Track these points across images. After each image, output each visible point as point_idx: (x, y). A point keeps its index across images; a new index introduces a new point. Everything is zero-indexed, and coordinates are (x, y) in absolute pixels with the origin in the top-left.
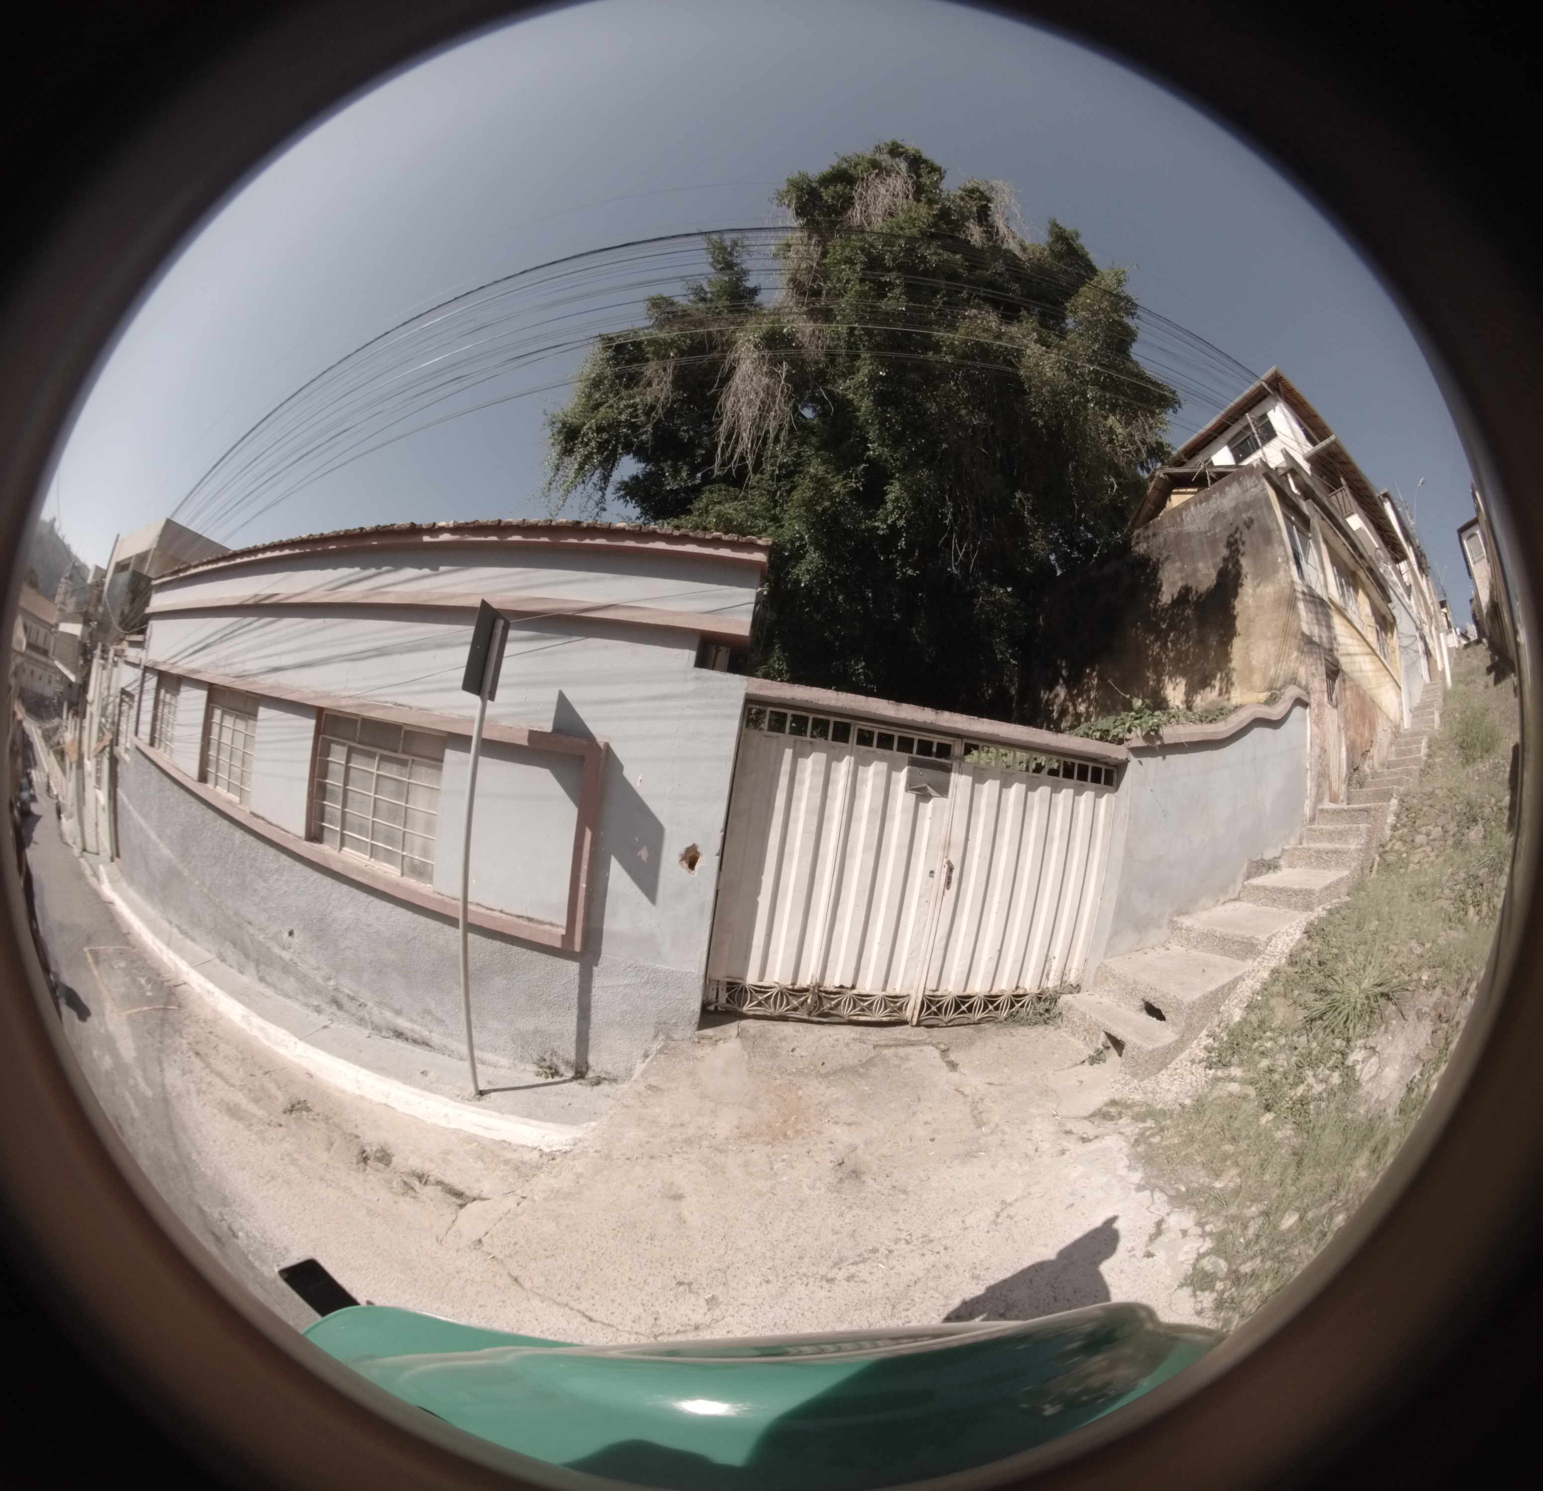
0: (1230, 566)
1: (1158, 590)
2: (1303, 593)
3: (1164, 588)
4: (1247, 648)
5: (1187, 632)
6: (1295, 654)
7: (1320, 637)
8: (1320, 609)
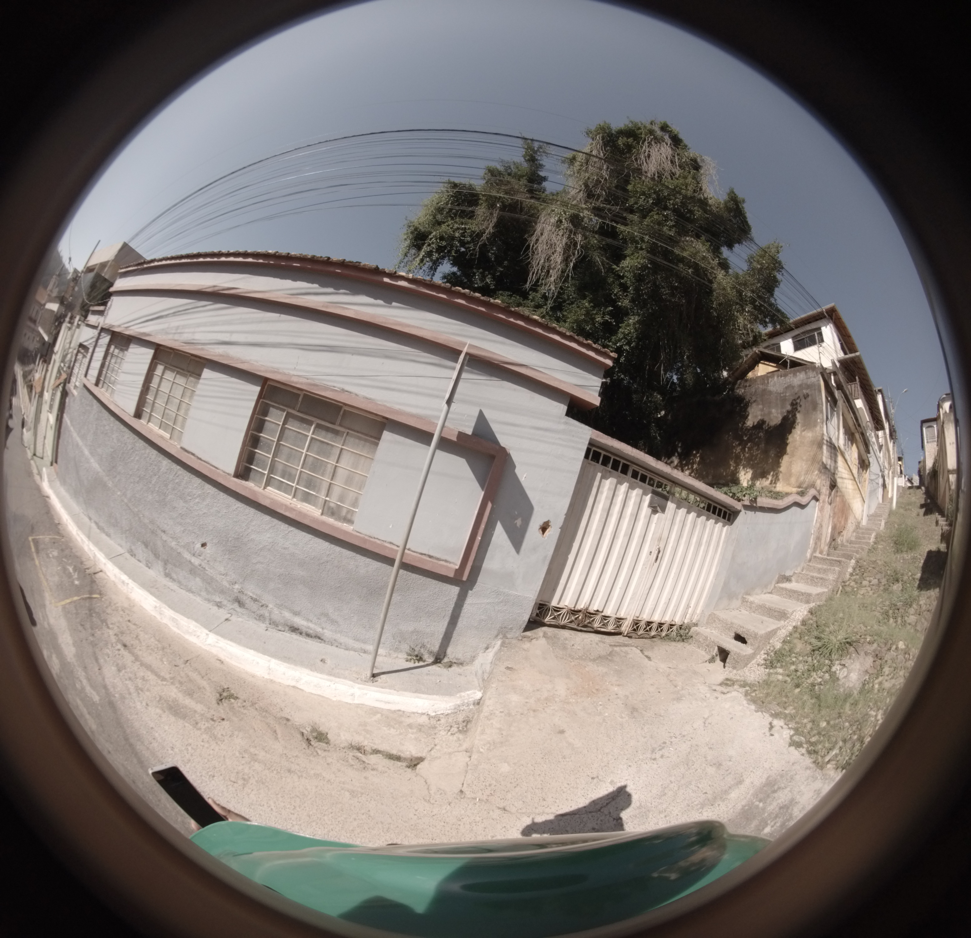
0: (790, 416)
1: (746, 417)
2: (827, 441)
3: (749, 417)
4: (791, 462)
5: (758, 446)
6: (816, 472)
7: (830, 466)
8: (833, 451)
